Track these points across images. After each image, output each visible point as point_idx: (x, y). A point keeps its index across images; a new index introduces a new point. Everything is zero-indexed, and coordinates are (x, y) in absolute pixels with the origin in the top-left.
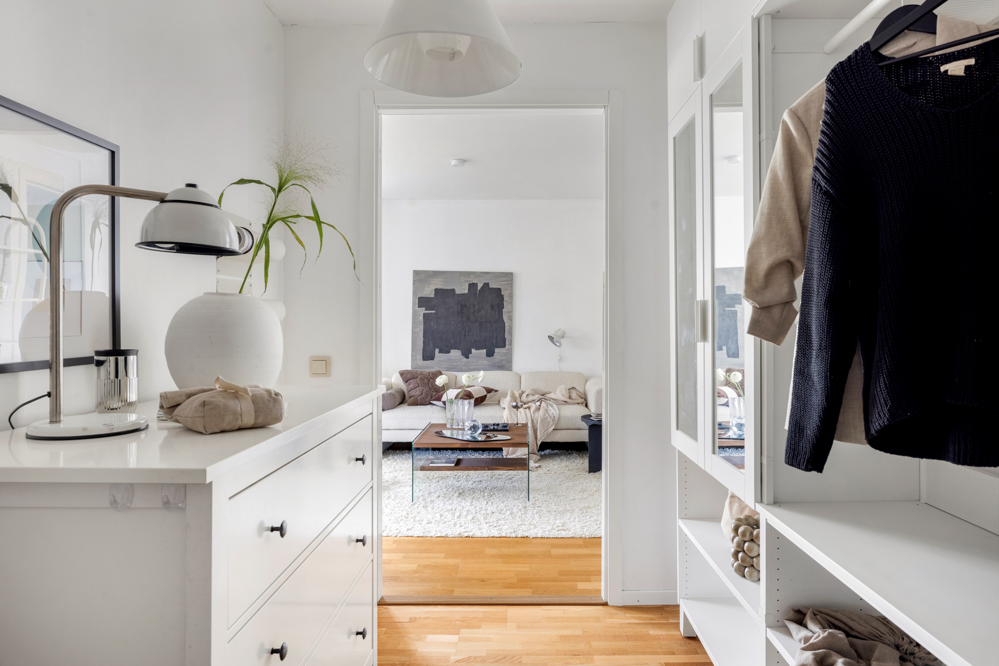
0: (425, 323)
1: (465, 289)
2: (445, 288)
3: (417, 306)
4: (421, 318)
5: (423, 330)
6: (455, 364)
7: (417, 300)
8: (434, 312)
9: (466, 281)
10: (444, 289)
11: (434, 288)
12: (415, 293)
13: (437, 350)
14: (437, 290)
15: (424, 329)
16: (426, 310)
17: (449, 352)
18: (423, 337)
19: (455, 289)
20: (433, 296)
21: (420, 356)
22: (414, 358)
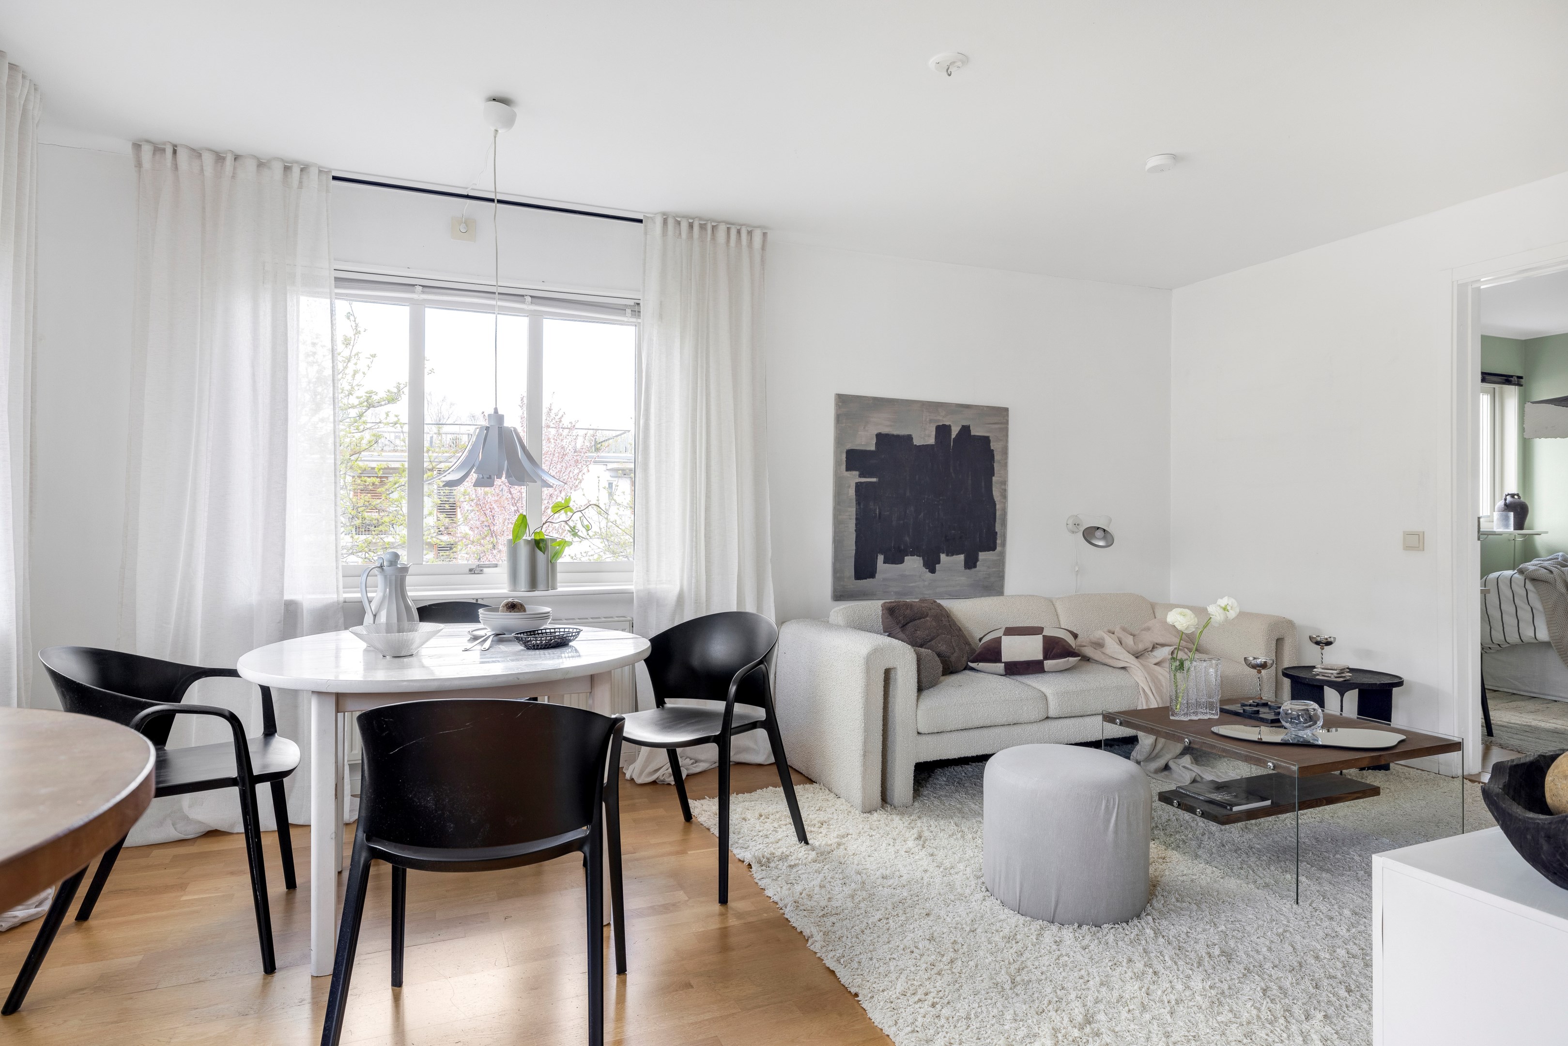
0: (858, 503)
1: (929, 436)
2: (895, 433)
3: (844, 467)
4: (852, 492)
5: (854, 517)
6: (912, 585)
7: (844, 456)
8: (874, 480)
9: (931, 421)
10: (893, 435)
11: (876, 432)
12: (839, 440)
13: (881, 558)
14: (879, 436)
15: (857, 515)
16: (860, 476)
17: (902, 561)
18: (856, 531)
19: (913, 436)
20: (873, 448)
21: (850, 570)
22: (838, 575)
